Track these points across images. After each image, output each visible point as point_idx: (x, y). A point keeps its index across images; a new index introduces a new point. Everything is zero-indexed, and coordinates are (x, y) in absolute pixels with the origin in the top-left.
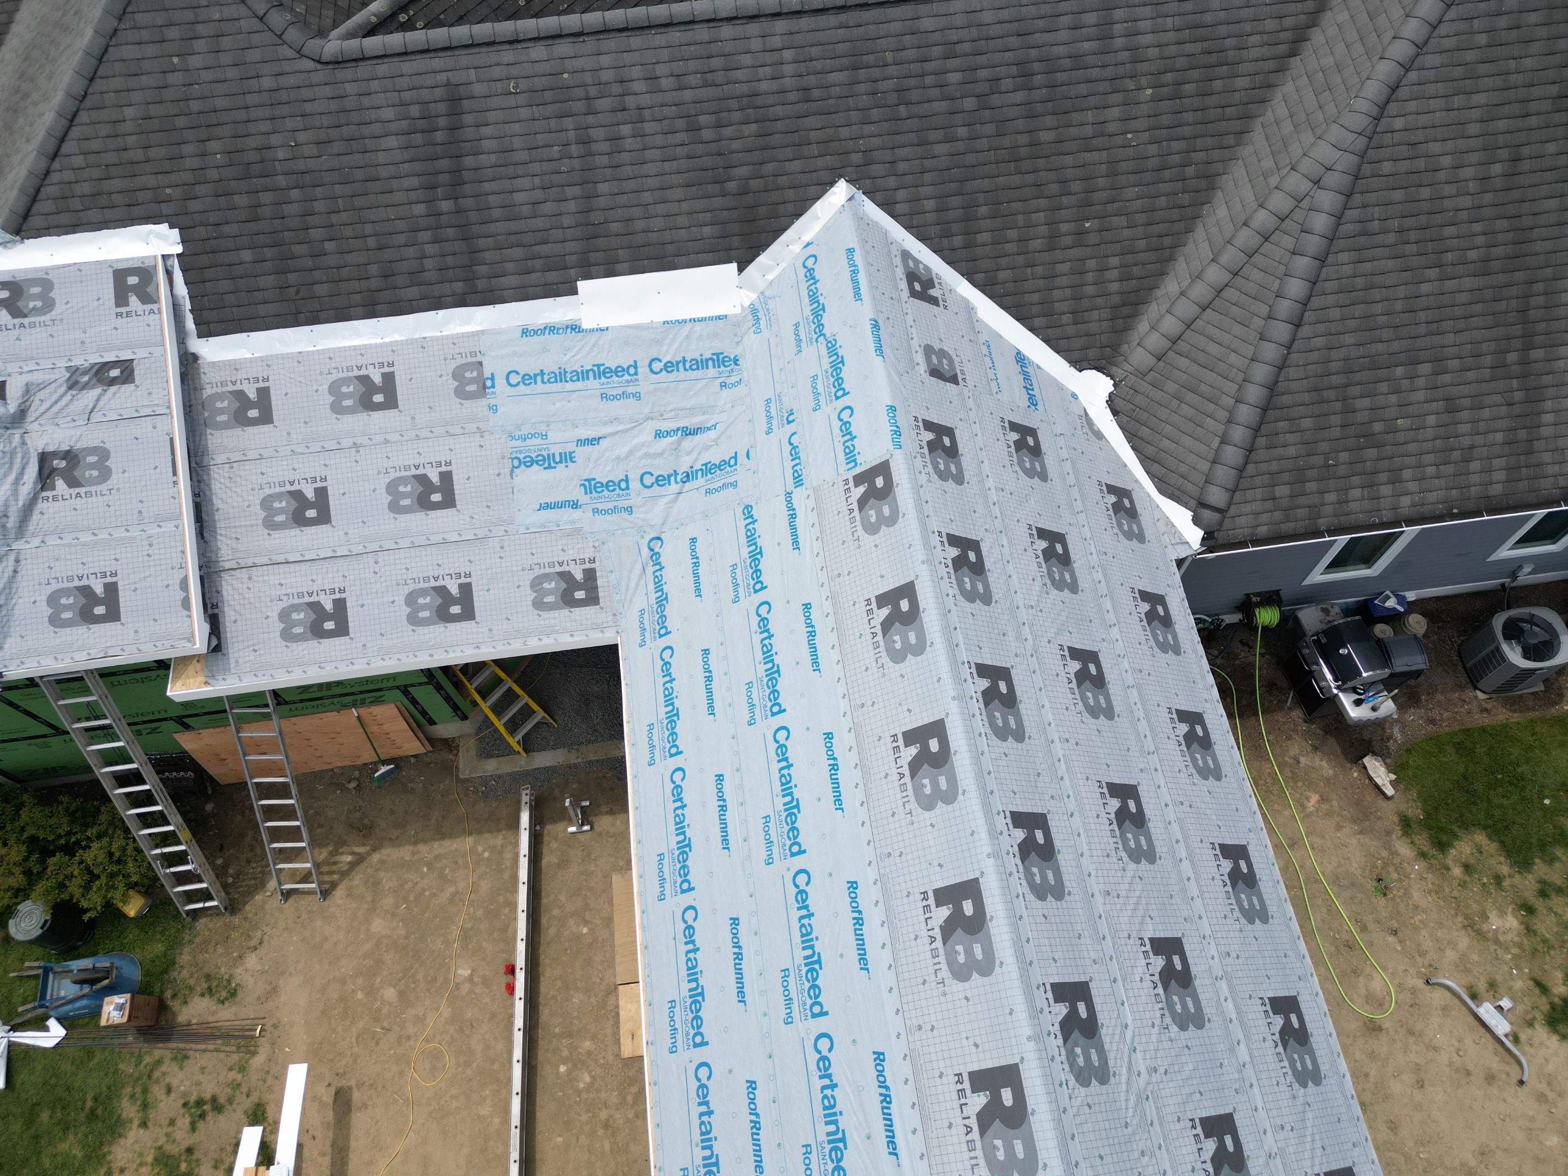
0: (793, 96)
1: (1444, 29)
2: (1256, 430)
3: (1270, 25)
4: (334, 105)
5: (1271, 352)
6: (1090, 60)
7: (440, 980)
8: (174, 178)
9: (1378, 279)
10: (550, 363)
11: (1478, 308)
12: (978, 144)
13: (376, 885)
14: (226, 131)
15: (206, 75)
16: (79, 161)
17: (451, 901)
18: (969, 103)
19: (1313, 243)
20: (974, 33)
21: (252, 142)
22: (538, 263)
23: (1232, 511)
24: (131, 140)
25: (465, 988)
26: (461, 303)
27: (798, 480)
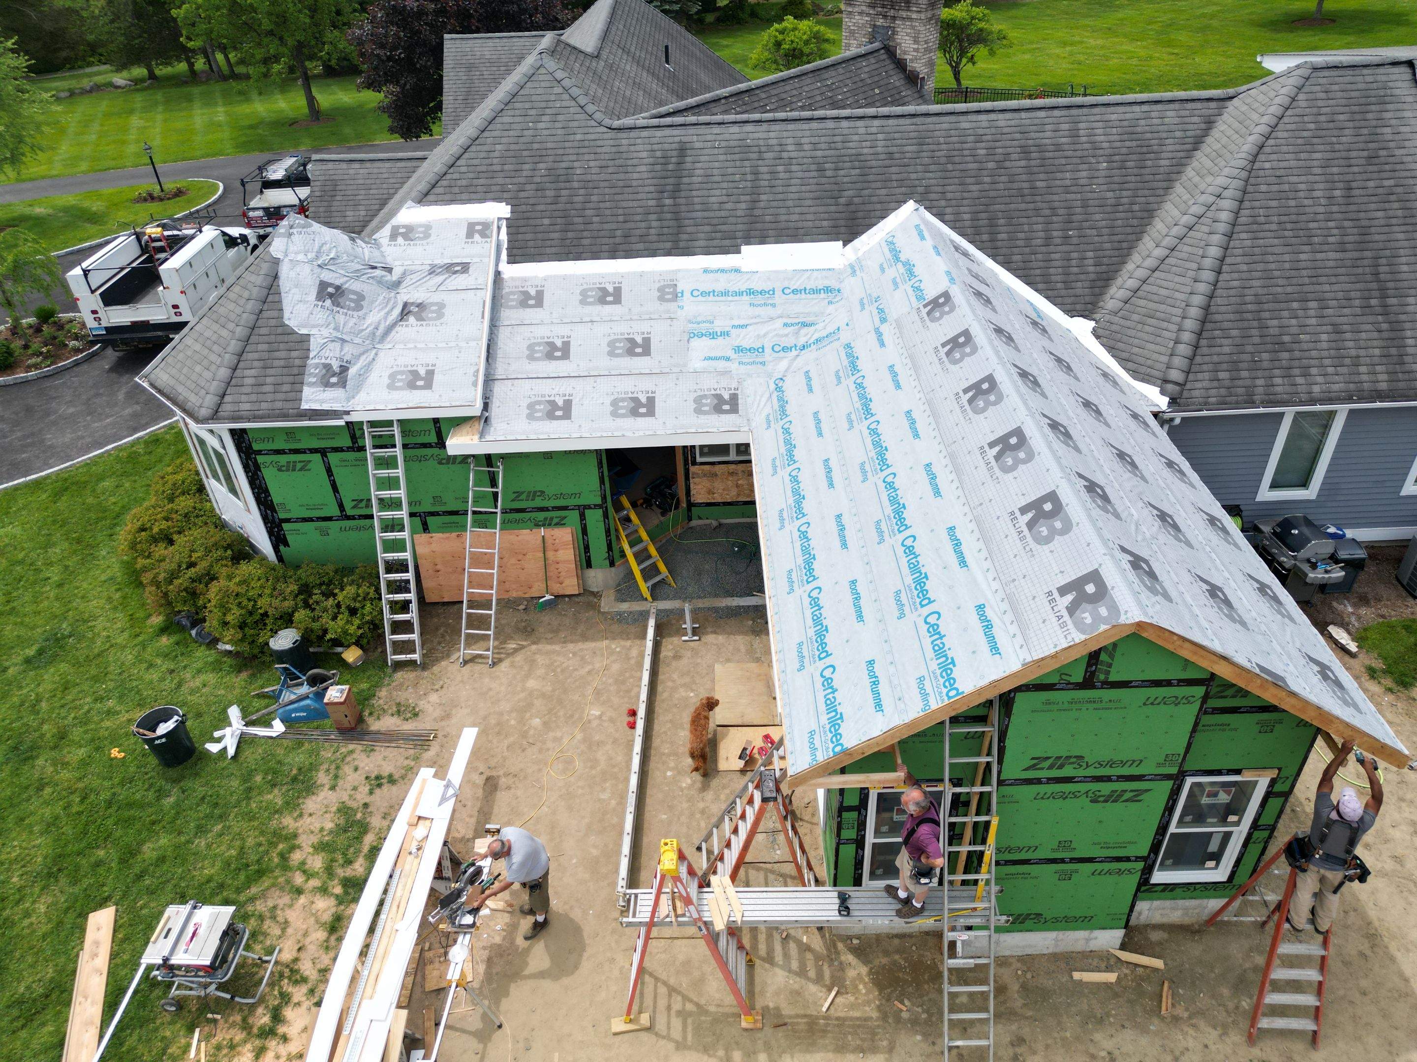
0: (883, 157)
1: (1285, 120)
2: (1199, 334)
3: (1178, 134)
4: (614, 149)
5: (1202, 288)
6: (1066, 147)
7: (577, 716)
8: (515, 180)
9: (1269, 249)
10: (720, 287)
11: (1342, 271)
12: (998, 186)
13: (532, 662)
14: (551, 159)
15: (545, 132)
16: (464, 169)
17: (589, 672)
18: (991, 165)
19: (1222, 227)
20: (993, 131)
21: (564, 165)
22: (719, 235)
23: (1188, 386)
24: (495, 161)
25: (595, 723)
26: (668, 254)
27: (883, 320)
